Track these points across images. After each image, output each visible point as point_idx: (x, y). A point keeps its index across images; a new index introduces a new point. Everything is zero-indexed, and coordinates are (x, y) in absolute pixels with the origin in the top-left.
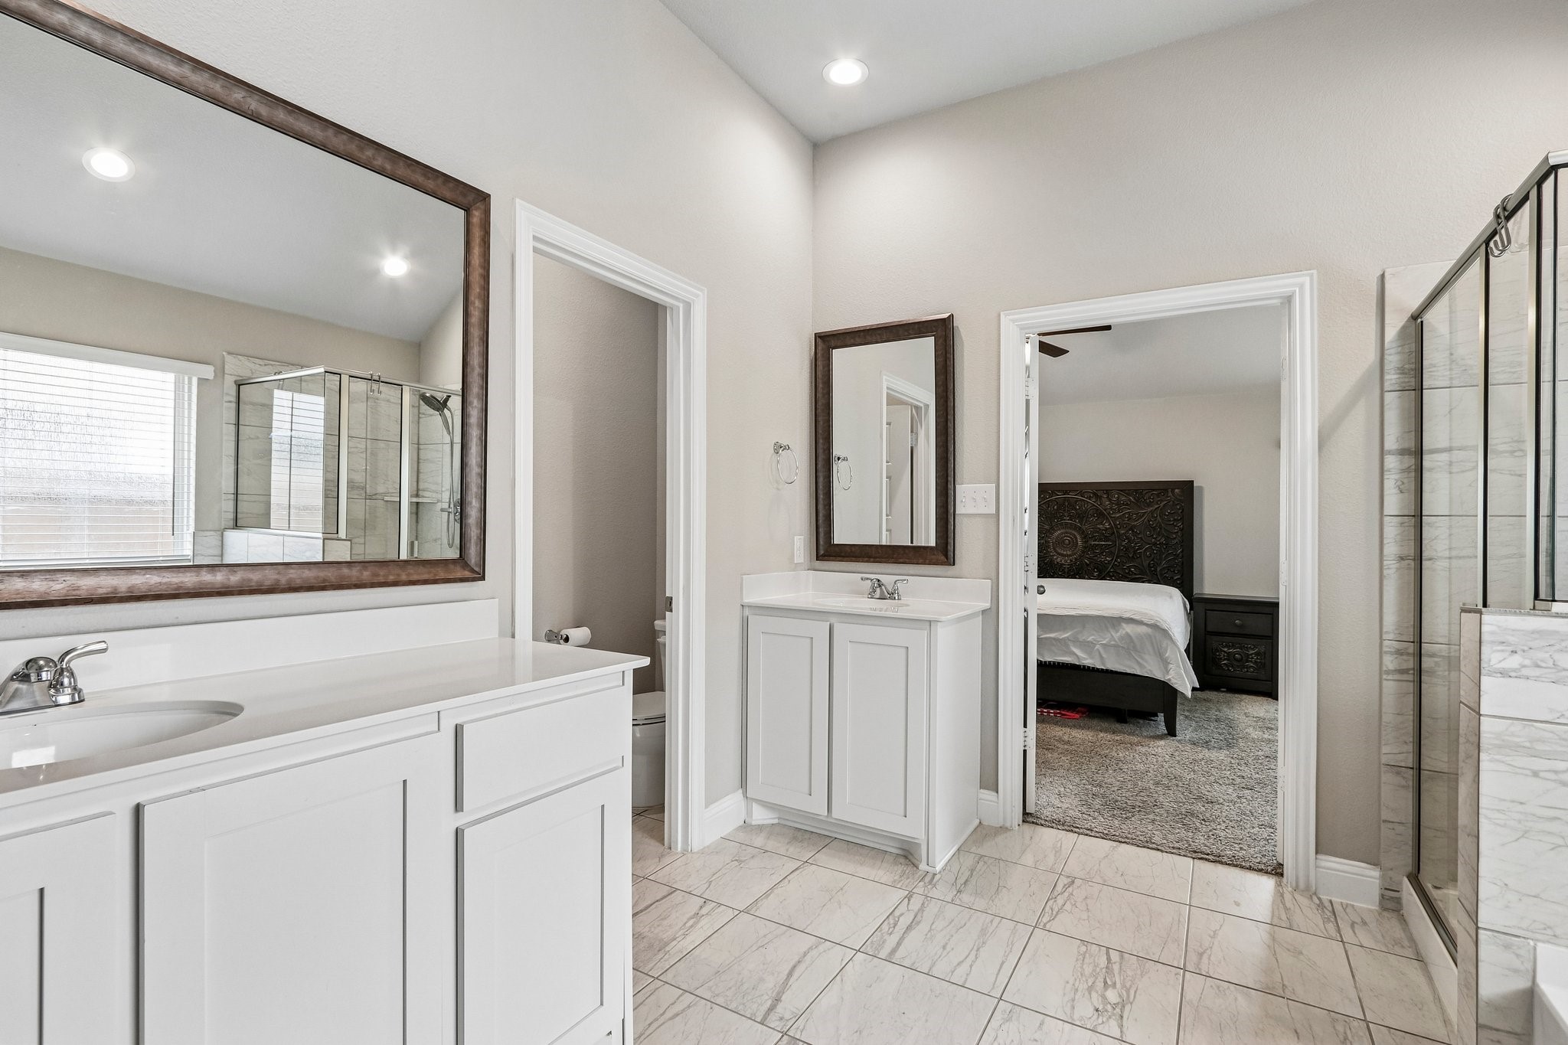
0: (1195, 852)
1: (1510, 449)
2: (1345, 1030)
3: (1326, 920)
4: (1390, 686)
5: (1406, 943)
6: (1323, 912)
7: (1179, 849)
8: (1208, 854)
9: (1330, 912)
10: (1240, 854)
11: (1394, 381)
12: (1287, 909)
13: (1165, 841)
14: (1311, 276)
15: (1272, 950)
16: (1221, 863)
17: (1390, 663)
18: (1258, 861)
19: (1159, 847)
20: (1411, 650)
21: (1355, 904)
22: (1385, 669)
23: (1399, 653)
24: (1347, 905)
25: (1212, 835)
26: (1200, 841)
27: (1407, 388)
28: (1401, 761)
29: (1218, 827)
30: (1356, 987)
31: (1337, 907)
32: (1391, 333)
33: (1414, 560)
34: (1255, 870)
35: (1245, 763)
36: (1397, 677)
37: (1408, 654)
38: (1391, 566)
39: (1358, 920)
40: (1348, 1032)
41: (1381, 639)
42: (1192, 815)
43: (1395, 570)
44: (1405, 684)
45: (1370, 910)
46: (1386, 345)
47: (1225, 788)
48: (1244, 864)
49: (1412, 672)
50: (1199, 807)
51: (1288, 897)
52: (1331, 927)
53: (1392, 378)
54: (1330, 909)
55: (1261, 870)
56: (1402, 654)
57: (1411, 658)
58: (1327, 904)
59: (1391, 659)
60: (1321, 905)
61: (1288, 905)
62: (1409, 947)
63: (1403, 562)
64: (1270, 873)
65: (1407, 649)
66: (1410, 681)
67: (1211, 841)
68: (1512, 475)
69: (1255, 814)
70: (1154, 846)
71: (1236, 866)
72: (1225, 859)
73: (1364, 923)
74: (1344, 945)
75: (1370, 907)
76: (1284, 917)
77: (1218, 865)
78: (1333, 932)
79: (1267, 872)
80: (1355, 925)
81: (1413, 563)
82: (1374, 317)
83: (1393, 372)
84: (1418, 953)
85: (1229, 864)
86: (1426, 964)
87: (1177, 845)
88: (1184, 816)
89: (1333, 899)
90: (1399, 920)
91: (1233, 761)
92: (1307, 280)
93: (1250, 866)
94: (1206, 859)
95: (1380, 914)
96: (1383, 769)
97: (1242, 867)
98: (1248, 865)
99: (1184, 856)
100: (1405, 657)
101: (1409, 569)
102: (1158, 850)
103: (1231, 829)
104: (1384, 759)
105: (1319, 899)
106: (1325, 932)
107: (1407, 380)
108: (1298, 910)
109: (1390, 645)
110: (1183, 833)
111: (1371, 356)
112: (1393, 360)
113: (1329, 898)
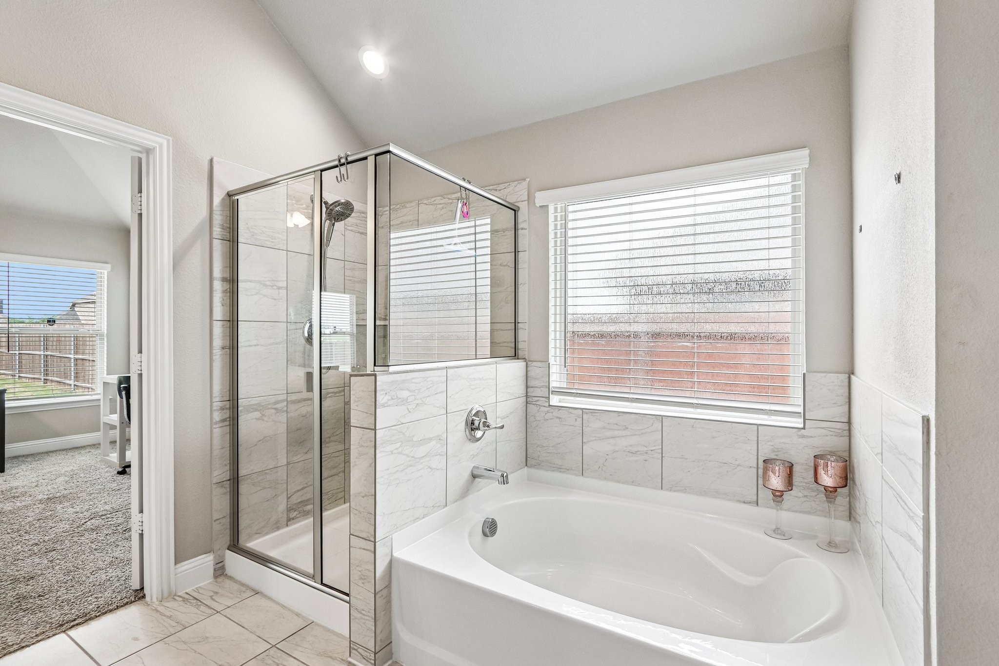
0: (62, 625)
1: (271, 284)
2: (272, 660)
3: (198, 607)
4: (217, 432)
5: (244, 589)
6: (190, 603)
7: (44, 632)
8: (75, 620)
9: (191, 599)
10: (102, 602)
11: (218, 233)
12: (170, 617)
13: (22, 636)
14: (168, 141)
15: (192, 650)
16: (91, 619)
17: (217, 416)
18: (119, 598)
19: (23, 645)
20: (228, 406)
21: (200, 585)
22: (214, 421)
23: (222, 409)
24: (197, 588)
25: (59, 604)
26: (56, 615)
27: (225, 239)
28: (224, 478)
29: (59, 593)
30: (251, 632)
31: (195, 594)
32: (217, 200)
33: (229, 349)
34: (122, 606)
35: (26, 533)
36: (221, 425)
37: (226, 408)
38: (217, 354)
39: (212, 594)
40: (274, 660)
41: (211, 402)
42: (24, 598)
43: (219, 356)
44: (225, 427)
45: (211, 583)
46: (214, 208)
47: (29, 560)
48: (111, 608)
49: (228, 419)
50: (23, 589)
51: (160, 609)
52: (203, 608)
53: (217, 231)
54: (192, 598)
55: (127, 604)
56: (223, 410)
57: (228, 411)
58: (187, 596)
59: (217, 414)
60: (185, 600)
61: (168, 613)
62: (247, 590)
63: (223, 350)
64: (134, 602)
65: (226, 405)
66: (228, 426)
67: (66, 607)
68: (272, 299)
69: (80, 567)
70: (16, 647)
71: (106, 613)
72: (93, 614)
73: (216, 593)
74: (220, 613)
75: (209, 581)
76: (174, 624)
77: (90, 622)
78: (210, 611)
79: (132, 602)
80: (213, 597)
81: (228, 351)
82: (206, 186)
83: (218, 227)
84: (253, 590)
85: (99, 616)
86: (262, 593)
87: (38, 631)
88: (17, 604)
89: (187, 591)
90: (227, 578)
91: (14, 536)
92: (165, 142)
93: (117, 606)
94: (77, 625)
95: (217, 582)
96: (214, 486)
97: (111, 611)
98: (114, 606)
99: (54, 635)
100: (225, 411)
101: (226, 354)
102: (23, 647)
103: (73, 588)
104: (215, 481)
105: (179, 596)
106: (204, 614)
107: (225, 234)
108: (176, 613)
109: (217, 405)
110: (34, 619)
111: (204, 213)
112: (218, 219)
113: (184, 592)
